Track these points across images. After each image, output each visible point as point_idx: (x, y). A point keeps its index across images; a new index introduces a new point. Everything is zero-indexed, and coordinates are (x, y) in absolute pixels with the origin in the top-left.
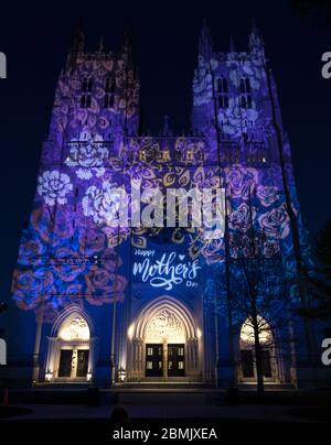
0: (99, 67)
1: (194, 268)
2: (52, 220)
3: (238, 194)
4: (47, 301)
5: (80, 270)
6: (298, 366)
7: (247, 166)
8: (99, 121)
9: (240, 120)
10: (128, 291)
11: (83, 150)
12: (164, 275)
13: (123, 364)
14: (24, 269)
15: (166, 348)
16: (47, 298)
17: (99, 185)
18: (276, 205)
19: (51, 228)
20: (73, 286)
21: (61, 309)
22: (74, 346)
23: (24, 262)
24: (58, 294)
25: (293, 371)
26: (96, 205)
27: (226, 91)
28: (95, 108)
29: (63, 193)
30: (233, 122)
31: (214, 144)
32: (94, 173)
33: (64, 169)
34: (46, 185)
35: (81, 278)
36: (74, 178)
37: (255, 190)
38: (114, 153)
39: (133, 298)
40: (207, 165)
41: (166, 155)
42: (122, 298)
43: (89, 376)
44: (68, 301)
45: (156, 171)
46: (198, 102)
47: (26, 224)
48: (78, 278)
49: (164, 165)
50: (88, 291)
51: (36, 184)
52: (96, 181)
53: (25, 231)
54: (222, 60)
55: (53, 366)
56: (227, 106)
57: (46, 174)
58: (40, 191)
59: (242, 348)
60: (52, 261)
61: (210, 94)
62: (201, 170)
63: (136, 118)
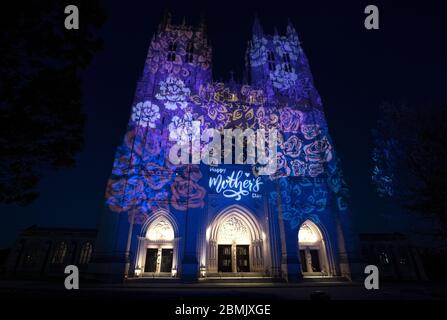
0: (183, 35)
1: (257, 184)
2: (145, 138)
3: (288, 130)
4: (139, 205)
5: (167, 181)
7: (295, 109)
8: (181, 71)
9: (285, 79)
11: (170, 88)
12: (233, 188)
13: (203, 261)
14: (118, 178)
15: (234, 248)
16: (137, 203)
17: (181, 117)
18: (319, 137)
19: (143, 144)
20: (160, 194)
21: (150, 212)
22: (159, 245)
23: (118, 172)
24: (148, 199)
27: (273, 59)
28: (179, 61)
29: (153, 119)
30: (280, 80)
31: (271, 92)
32: (179, 105)
33: (155, 101)
34: (139, 113)
35: (167, 187)
36: (162, 109)
37: (300, 128)
38: (194, 92)
39: (210, 206)
40: (266, 105)
41: (234, 98)
42: (203, 205)
43: (174, 272)
44: (156, 206)
45: (227, 107)
46: (254, 64)
47: (121, 142)
48: (165, 187)
49: (233, 103)
50: (173, 198)
51: (130, 112)
52: (180, 112)
53: (120, 148)
54: (270, 39)
55: (141, 262)
56: (275, 69)
57: (139, 105)
58: (134, 117)
59: (300, 248)
60: (143, 172)
61: (265, 59)
62: (261, 109)
63: (210, 71)
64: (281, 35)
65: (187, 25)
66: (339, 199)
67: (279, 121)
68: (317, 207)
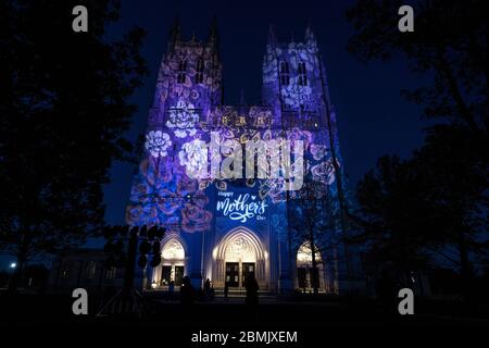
1: (262, 206)
2: (157, 168)
5: (177, 206)
6: (340, 279)
7: (303, 129)
8: (191, 94)
9: (298, 94)
10: (213, 223)
11: (180, 115)
12: (240, 211)
13: (209, 277)
14: (135, 205)
15: (241, 266)
18: (324, 159)
19: (156, 174)
20: (172, 218)
22: (173, 263)
23: (135, 199)
25: (336, 283)
27: (288, 72)
28: (189, 83)
29: (164, 148)
30: (293, 95)
31: (279, 112)
32: (188, 133)
33: (165, 129)
34: (152, 142)
35: (178, 212)
36: (172, 136)
37: (309, 147)
38: (203, 118)
39: (217, 228)
40: (274, 128)
41: (243, 120)
42: (209, 227)
44: (169, 230)
45: (234, 132)
46: (266, 80)
47: (136, 171)
48: (176, 212)
49: (240, 127)
50: (183, 222)
51: (144, 140)
52: (190, 139)
53: (136, 177)
54: (285, 48)
55: (157, 277)
56: (288, 83)
57: (152, 133)
58: (147, 146)
59: (299, 266)
60: (157, 199)
61: (276, 74)
62: (268, 132)
63: (220, 92)
64: (297, 42)
65: (197, 40)
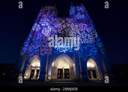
0: (49, 8)
2: (33, 33)
3: (82, 30)
4: (29, 54)
5: (39, 46)
7: (84, 23)
10: (53, 52)
11: (44, 20)
16: (29, 53)
17: (47, 28)
18: (92, 31)
19: (33, 35)
20: (37, 50)
21: (32, 56)
22: (36, 68)
24: (32, 52)
26: (46, 32)
27: (77, 12)
28: (48, 14)
30: (79, 17)
32: (46, 24)
33: (38, 23)
35: (39, 48)
36: (41, 26)
37: (86, 29)
39: (54, 55)
40: (74, 23)
42: (51, 54)
43: (38, 78)
44: (35, 54)
45: (61, 24)
46: (71, 13)
48: (38, 48)
49: (63, 23)
50: (41, 51)
53: (27, 38)
55: (28, 74)
56: (77, 14)
60: (32, 44)
62: (72, 24)
63: (57, 16)
64: (79, 6)
65: (51, 6)
66: (102, 50)
67: (78, 27)
68: (93, 53)
